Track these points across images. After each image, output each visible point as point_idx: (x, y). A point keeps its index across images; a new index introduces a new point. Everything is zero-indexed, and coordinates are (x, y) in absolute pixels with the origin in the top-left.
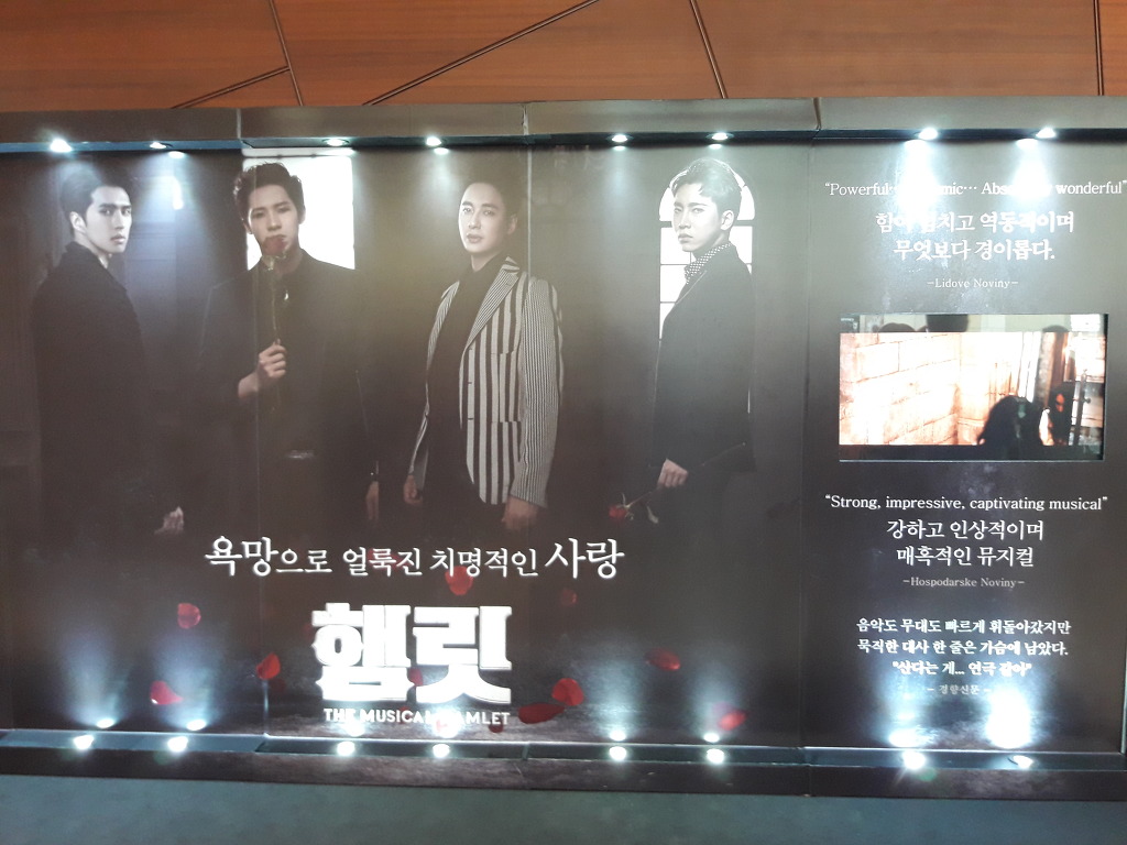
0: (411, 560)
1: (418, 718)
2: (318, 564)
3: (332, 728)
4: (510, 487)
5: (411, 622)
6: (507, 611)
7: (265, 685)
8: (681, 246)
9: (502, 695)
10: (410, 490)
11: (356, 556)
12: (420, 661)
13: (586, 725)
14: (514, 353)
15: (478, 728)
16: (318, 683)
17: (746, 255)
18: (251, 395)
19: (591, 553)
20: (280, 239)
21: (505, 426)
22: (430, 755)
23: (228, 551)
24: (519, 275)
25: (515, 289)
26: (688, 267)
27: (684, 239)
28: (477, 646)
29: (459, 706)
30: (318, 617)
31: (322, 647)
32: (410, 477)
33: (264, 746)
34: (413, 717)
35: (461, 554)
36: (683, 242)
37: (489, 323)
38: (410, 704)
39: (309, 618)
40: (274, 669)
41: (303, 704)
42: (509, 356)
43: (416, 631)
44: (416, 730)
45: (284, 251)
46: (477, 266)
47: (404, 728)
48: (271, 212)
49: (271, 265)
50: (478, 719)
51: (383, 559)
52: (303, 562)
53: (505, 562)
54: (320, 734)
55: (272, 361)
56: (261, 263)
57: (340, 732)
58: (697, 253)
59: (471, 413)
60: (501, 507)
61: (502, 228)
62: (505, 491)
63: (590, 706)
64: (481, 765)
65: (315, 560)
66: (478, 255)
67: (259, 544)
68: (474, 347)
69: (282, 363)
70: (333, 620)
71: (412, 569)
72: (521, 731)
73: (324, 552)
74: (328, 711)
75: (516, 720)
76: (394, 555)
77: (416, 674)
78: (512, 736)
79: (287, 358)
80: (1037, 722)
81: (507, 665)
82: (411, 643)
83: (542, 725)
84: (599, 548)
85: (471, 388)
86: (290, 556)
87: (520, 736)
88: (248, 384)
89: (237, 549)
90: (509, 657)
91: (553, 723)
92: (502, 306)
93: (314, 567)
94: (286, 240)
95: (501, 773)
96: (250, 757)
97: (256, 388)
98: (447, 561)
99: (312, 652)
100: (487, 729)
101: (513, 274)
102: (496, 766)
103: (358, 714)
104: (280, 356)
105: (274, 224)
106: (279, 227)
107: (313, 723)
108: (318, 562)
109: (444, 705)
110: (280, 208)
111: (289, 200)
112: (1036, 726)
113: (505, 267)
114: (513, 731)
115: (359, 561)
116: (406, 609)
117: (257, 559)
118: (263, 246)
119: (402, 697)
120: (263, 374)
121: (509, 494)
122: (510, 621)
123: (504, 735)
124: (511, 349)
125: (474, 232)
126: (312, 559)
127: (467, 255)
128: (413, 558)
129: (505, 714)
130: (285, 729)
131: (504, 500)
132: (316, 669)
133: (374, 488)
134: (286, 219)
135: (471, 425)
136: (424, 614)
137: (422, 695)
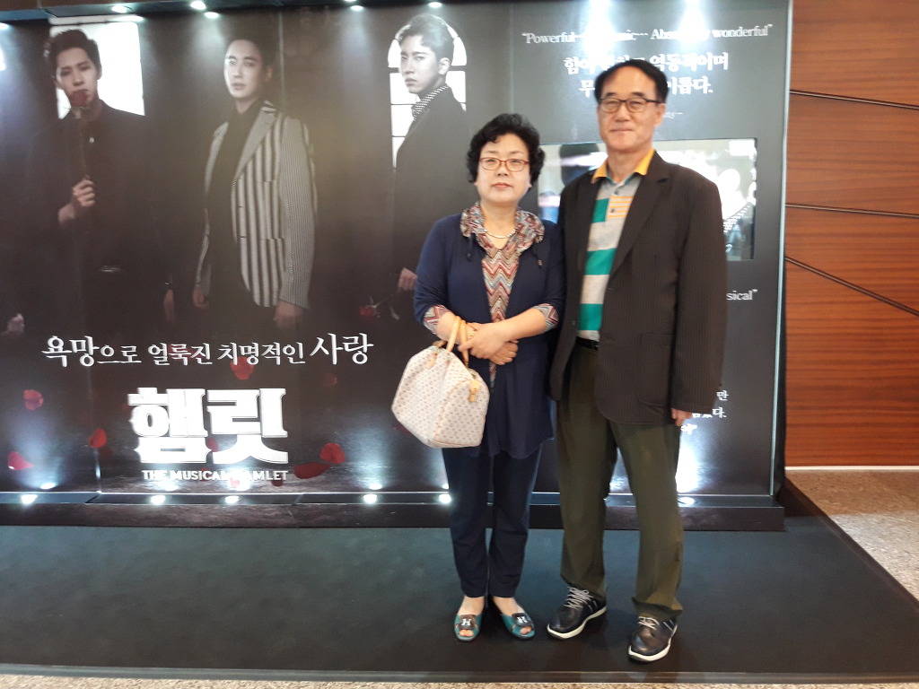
0: (203, 352)
1: (215, 476)
2: (130, 357)
3: (150, 485)
4: (279, 292)
5: (205, 402)
6: (282, 391)
7: (96, 453)
8: (407, 89)
9: (281, 457)
10: (198, 296)
11: (159, 350)
12: (216, 430)
13: (347, 478)
14: (275, 182)
15: (263, 483)
16: (136, 450)
17: (460, 95)
18: (69, 221)
19: (346, 345)
20: (83, 92)
21: (272, 242)
22: (222, 504)
23: (60, 348)
24: (276, 116)
25: (273, 128)
26: (414, 107)
27: (410, 82)
28: (258, 419)
29: (248, 466)
30: (133, 399)
31: (138, 422)
32: (198, 285)
33: (94, 499)
34: (211, 475)
35: (242, 348)
36: (409, 85)
37: (254, 157)
38: (209, 465)
39: (126, 400)
40: (102, 440)
41: (126, 467)
42: (271, 184)
43: (210, 409)
44: (215, 486)
45: (86, 101)
46: (242, 108)
47: (206, 484)
48: (75, 71)
49: (78, 114)
50: (263, 476)
51: (181, 352)
52: (118, 356)
53: (279, 353)
54: (141, 490)
55: (83, 193)
56: (70, 114)
57: (156, 488)
58: (422, 95)
59: (243, 233)
60: (273, 309)
61: (261, 77)
62: (275, 296)
63: (350, 463)
64: (260, 509)
65: (128, 354)
66: (242, 100)
67: (83, 342)
68: (242, 177)
69: (92, 195)
70: (144, 400)
71: (204, 359)
72: (297, 485)
73: (134, 348)
74: (145, 472)
75: (292, 476)
76: (188, 348)
77: (213, 442)
78: (290, 489)
79: (95, 190)
80: (702, 471)
81: (284, 434)
82: (207, 417)
83: (313, 479)
84: (353, 340)
85: (242, 211)
86: (108, 351)
87: (296, 488)
88: (66, 213)
89: (67, 346)
90: (285, 428)
91: (322, 477)
92: (263, 142)
93: (126, 359)
94: (88, 93)
95: (276, 515)
96: (81, 507)
97: (72, 215)
98: (231, 353)
99: (130, 425)
100: (270, 483)
101: (272, 115)
102: (272, 510)
103: (168, 474)
104: (89, 189)
105: (78, 80)
106: (82, 83)
107: (134, 482)
108: (130, 355)
109: (235, 465)
110: (83, 67)
111: (89, 60)
112: (702, 475)
113: (265, 109)
114: (291, 485)
115: (161, 354)
116: (201, 392)
117: (82, 353)
118: (71, 98)
119: (203, 460)
120: (77, 204)
121: (278, 299)
122: (284, 399)
123: (284, 488)
124: (273, 178)
125: (238, 81)
126: (125, 353)
127: (233, 99)
128: (204, 351)
129: (284, 472)
130: (113, 487)
131: (275, 302)
132: (134, 439)
133: (169, 296)
134: (88, 76)
135: (244, 241)
136: (215, 395)
137: (218, 458)
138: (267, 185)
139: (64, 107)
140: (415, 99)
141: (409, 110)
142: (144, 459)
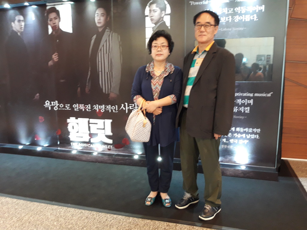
0: (89, 107)
1: (92, 146)
3: (73, 147)
4: (110, 89)
5: (89, 123)
6: (111, 121)
7: (58, 136)
8: (151, 22)
9: (110, 141)
10: (87, 90)
12: (91, 132)
13: (130, 150)
14: (110, 53)
15: (105, 149)
16: (69, 136)
17: (168, 24)
18: (51, 66)
19: (130, 107)
20: (55, 26)
21: (109, 73)
22: (92, 155)
23: (49, 104)
24: (110, 32)
25: (109, 36)
26: (153, 28)
27: (152, 20)
28: (104, 129)
29: (101, 143)
30: (68, 121)
31: (70, 128)
32: (87, 86)
33: (57, 150)
34: (90, 145)
35: (100, 106)
36: (152, 21)
37: (103, 46)
38: (89, 142)
39: (66, 121)
40: (60, 133)
41: (66, 142)
42: (108, 54)
43: (90, 125)
44: (91, 149)
45: (56, 28)
46: (100, 30)
47: (89, 148)
48: (53, 20)
49: (54, 33)
50: (105, 147)
51: (82, 107)
52: (64, 107)
53: (110, 108)
54: (70, 148)
55: (55, 57)
56: (52, 33)
57: (74, 148)
58: (156, 24)
60: (108, 95)
61: (106, 20)
62: (109, 90)
63: (131, 145)
66: (101, 27)
67: (55, 102)
68: (100, 52)
69: (57, 58)
70: (72, 121)
71: (89, 109)
72: (116, 150)
73: (69, 105)
74: (71, 143)
75: (114, 147)
76: (84, 106)
77: (91, 135)
79: (59, 56)
80: (250, 157)
81: (111, 134)
82: (89, 127)
83: (120, 149)
84: (132, 105)
85: (100, 63)
86: (62, 105)
89: (51, 104)
90: (112, 132)
91: (122, 149)
92: (106, 41)
93: (67, 108)
98: (96, 108)
99: (67, 129)
100: (107, 149)
101: (109, 32)
103: (78, 144)
104: (57, 56)
105: (54, 22)
107: (69, 146)
109: (97, 143)
110: (55, 18)
111: (57, 16)
113: (107, 30)
114: (113, 150)
115: (76, 107)
116: (88, 119)
117: (55, 106)
118: (52, 28)
120: (54, 60)
121: (110, 91)
122: (112, 123)
123: (111, 151)
124: (109, 52)
125: (99, 21)
126: (66, 106)
127: (98, 27)
129: (111, 146)
130: (63, 147)
131: (109, 93)
132: (68, 133)
133: (79, 89)
135: (100, 73)
136: (92, 121)
137: (92, 140)
138: (107, 54)
139: (50, 31)
140: (154, 25)
141: (151, 29)
142: (71, 140)
